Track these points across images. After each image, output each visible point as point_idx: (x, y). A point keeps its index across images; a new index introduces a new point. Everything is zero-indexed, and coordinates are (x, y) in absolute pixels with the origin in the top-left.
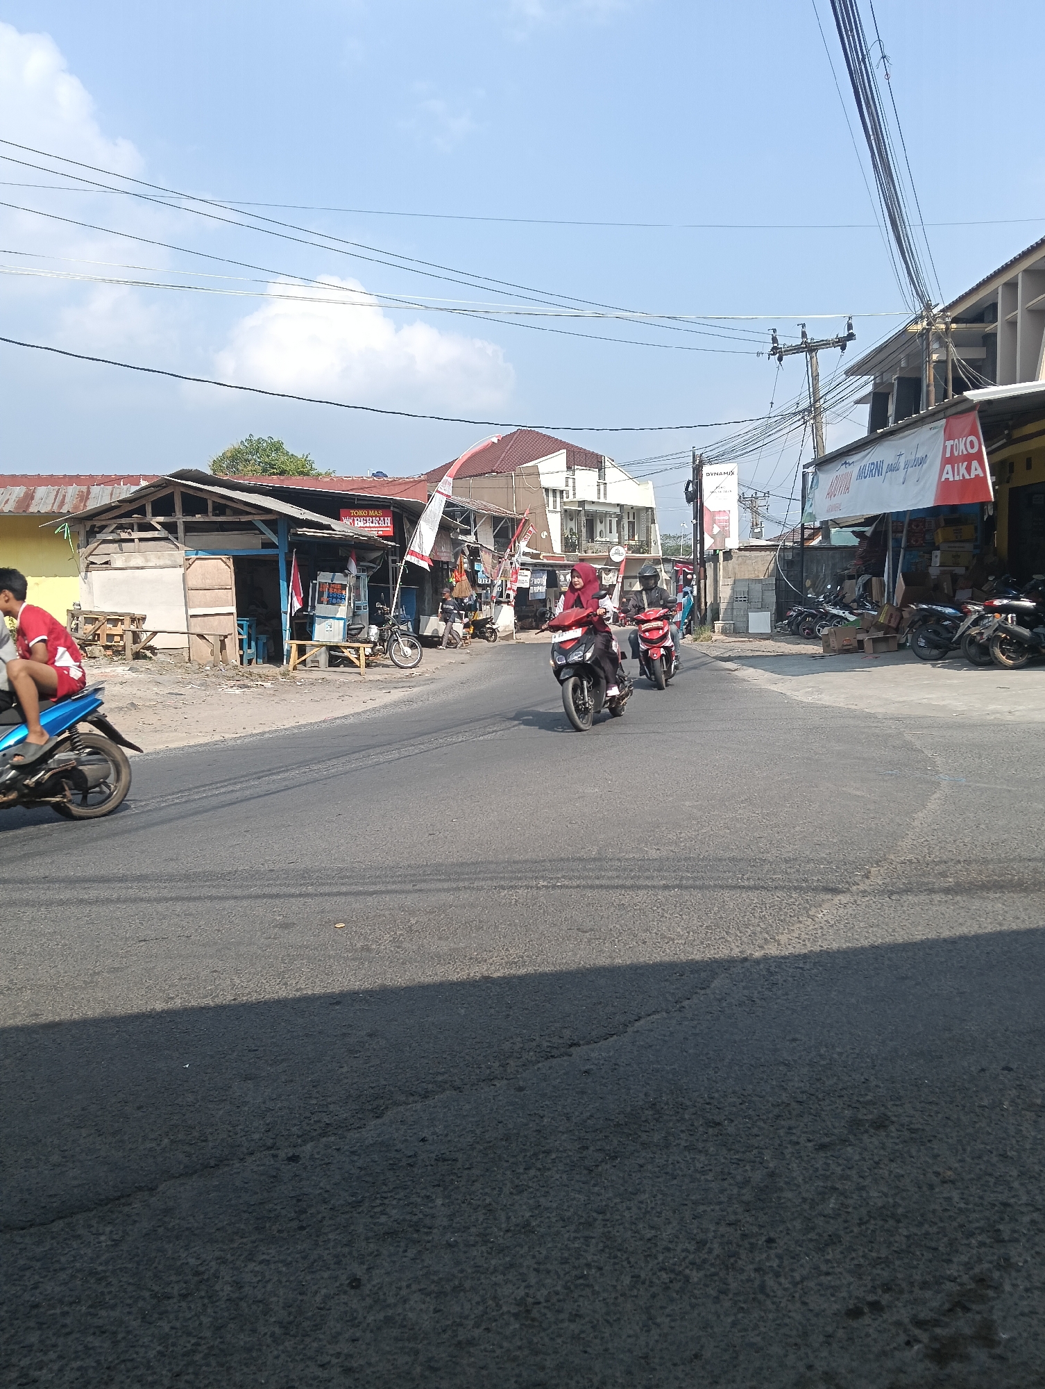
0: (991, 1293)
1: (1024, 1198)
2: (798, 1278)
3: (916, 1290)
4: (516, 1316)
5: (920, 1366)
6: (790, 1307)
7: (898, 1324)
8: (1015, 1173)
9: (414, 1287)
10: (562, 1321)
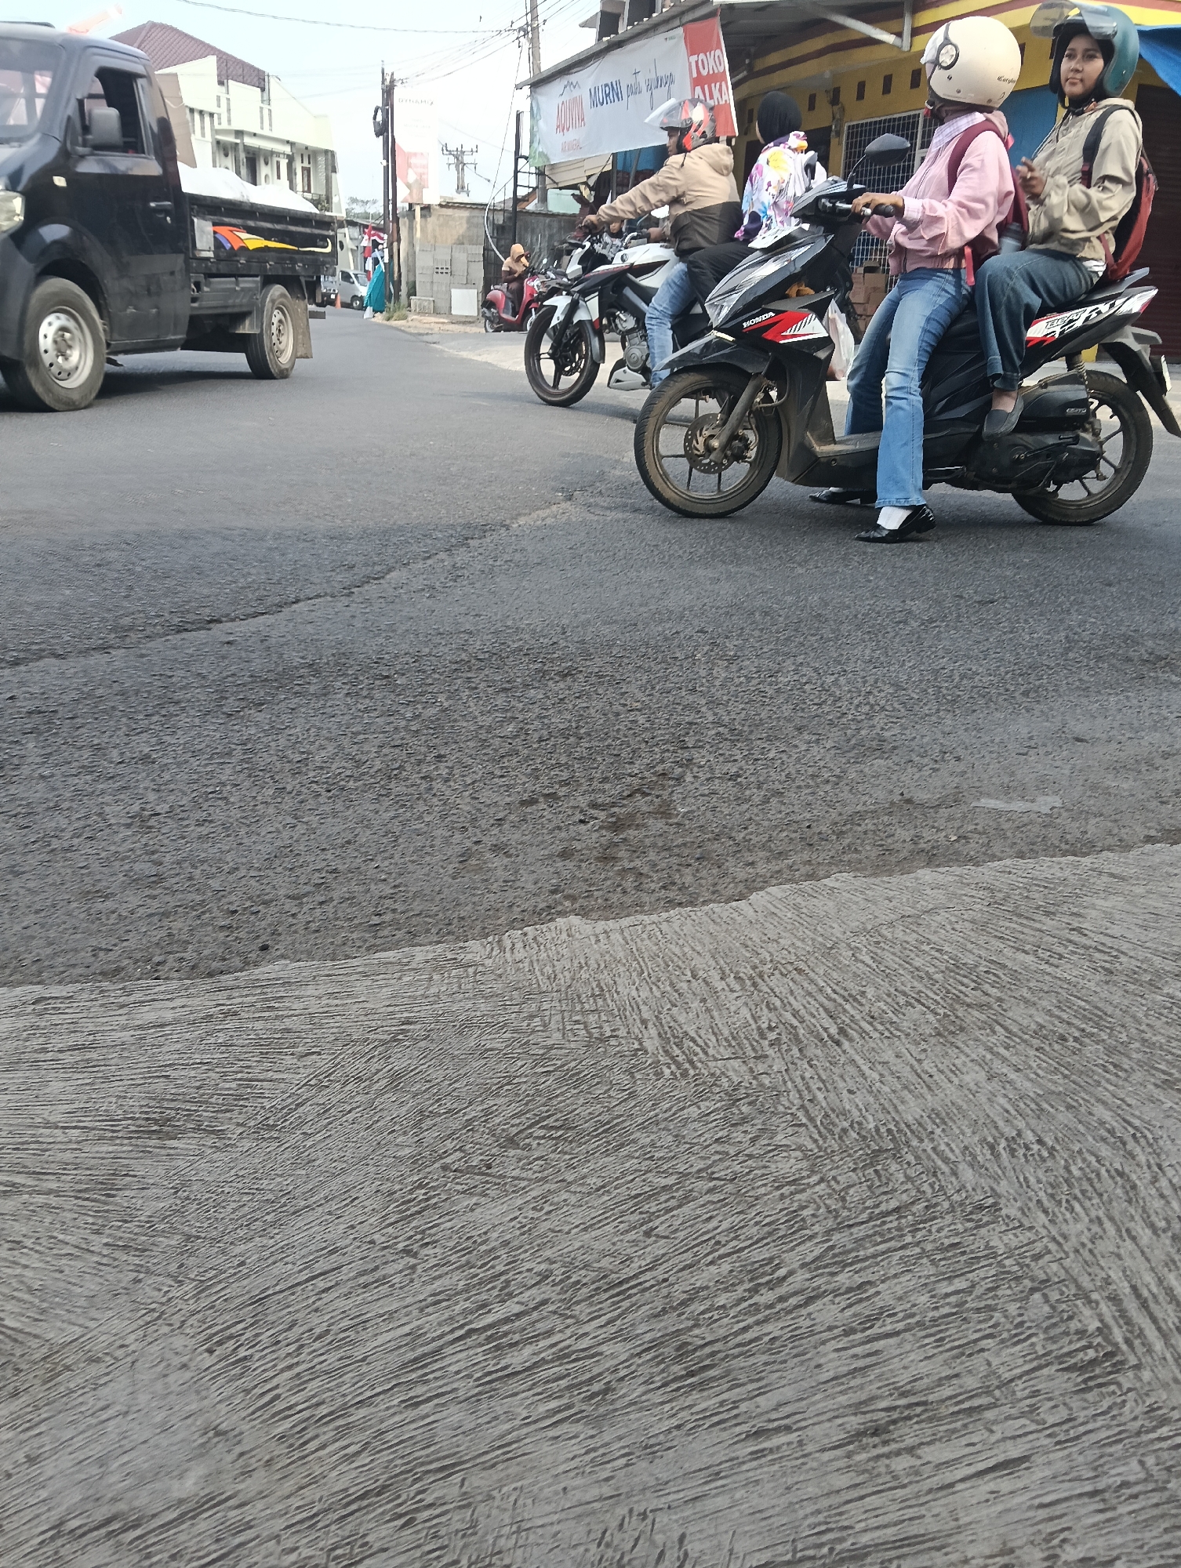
0: (672, 783)
2: (469, 781)
3: (596, 785)
7: (574, 807)
10: (188, 826)
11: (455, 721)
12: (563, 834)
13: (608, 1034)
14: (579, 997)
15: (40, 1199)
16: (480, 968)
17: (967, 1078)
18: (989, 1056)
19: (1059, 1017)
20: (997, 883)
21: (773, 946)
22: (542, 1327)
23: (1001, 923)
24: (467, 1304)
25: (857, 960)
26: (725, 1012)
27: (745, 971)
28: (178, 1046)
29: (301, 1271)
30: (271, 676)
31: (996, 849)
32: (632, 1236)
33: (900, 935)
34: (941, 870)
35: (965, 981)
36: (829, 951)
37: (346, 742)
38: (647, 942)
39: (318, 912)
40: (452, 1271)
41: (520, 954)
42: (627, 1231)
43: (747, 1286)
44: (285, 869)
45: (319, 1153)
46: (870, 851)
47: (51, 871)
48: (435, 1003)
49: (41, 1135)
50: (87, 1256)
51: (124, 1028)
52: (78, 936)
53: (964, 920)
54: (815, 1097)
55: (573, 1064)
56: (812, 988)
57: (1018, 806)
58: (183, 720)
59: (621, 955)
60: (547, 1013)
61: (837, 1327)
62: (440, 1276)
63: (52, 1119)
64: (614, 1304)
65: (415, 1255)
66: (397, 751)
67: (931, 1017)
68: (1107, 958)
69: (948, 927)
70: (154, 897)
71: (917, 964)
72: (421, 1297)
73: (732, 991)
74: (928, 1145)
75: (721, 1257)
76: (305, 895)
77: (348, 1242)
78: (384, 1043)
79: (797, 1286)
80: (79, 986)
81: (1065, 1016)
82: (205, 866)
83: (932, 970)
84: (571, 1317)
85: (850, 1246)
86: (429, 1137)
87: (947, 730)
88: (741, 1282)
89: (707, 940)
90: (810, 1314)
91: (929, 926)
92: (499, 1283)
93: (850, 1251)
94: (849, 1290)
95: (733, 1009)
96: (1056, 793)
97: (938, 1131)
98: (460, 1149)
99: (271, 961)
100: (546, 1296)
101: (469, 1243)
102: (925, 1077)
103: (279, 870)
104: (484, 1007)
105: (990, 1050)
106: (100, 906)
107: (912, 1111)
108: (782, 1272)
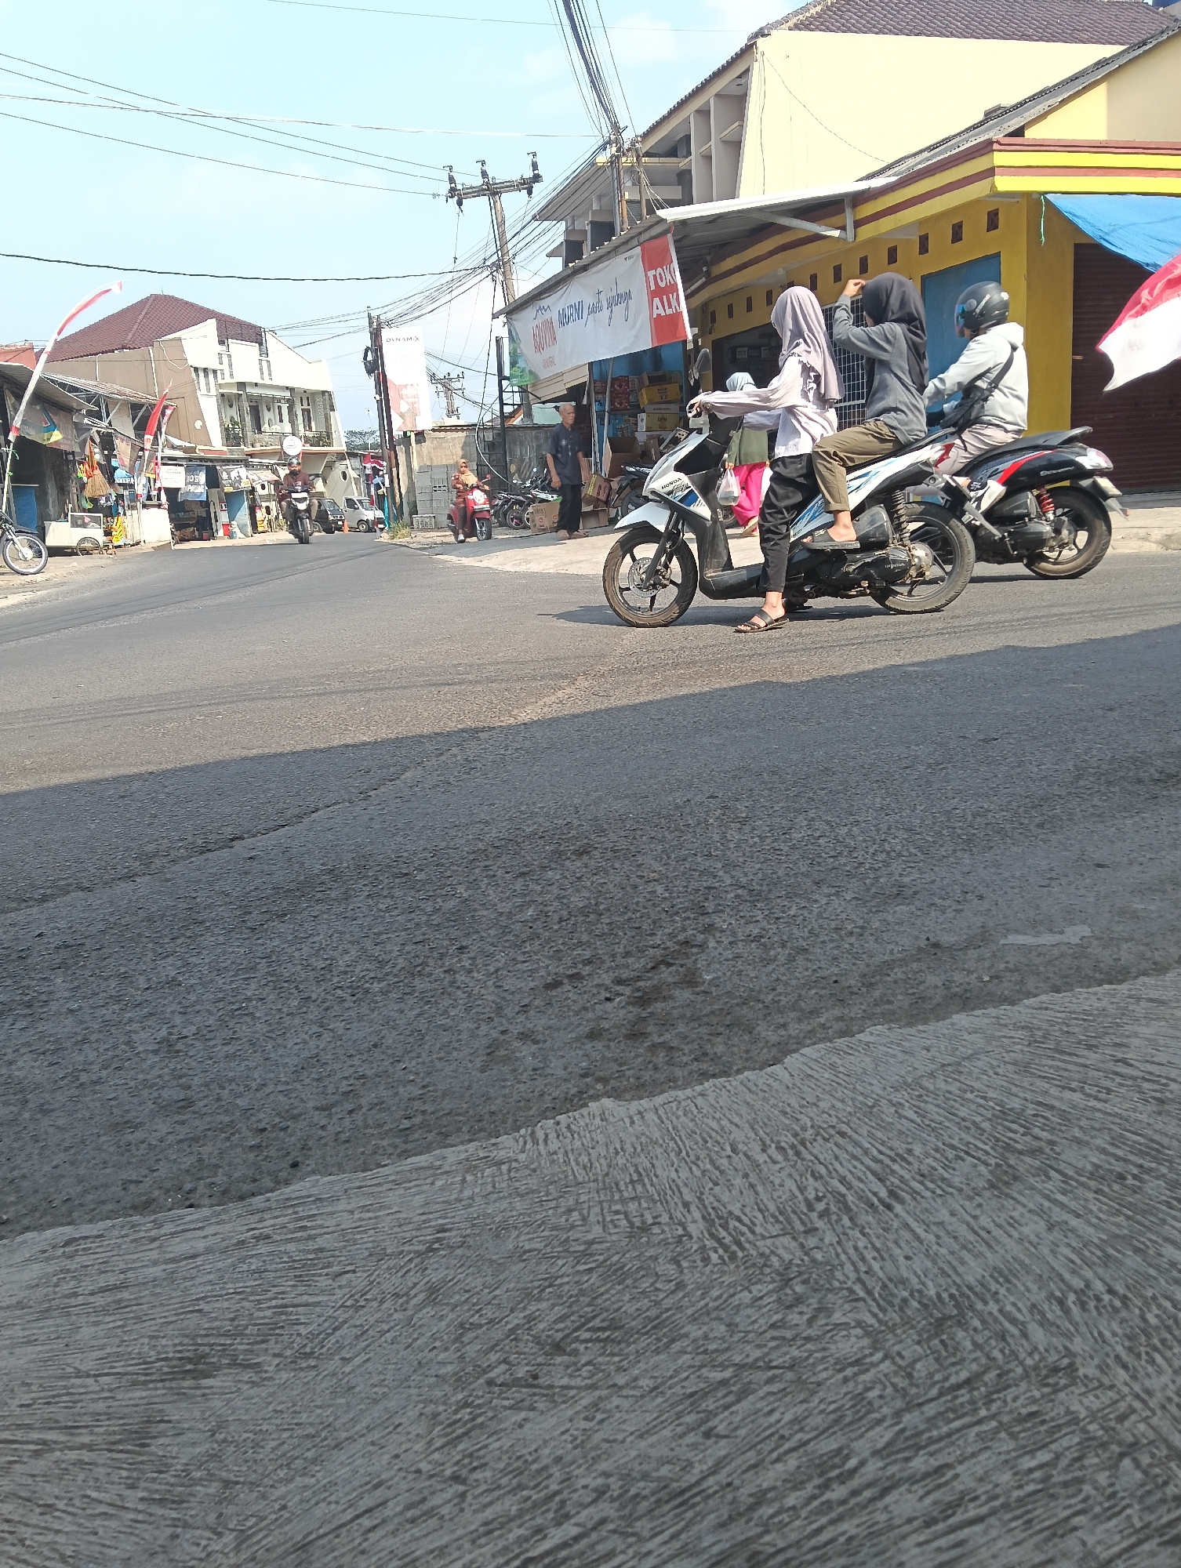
0: (695, 950)
1: (728, 882)
2: (492, 969)
3: (619, 960)
4: (156, 1052)
5: (622, 1013)
6: (483, 991)
7: (599, 986)
8: (720, 865)
9: (22, 1051)
10: (214, 1046)
11: (475, 910)
12: (590, 1015)
13: (650, 1221)
14: (617, 1184)
15: (73, 1455)
16: (514, 1165)
17: (1026, 1230)
18: (1047, 1204)
19: (1114, 1155)
20: (1035, 1021)
21: (812, 1112)
22: (602, 1549)
23: (1044, 1062)
24: (522, 1531)
25: (900, 1116)
26: (768, 1185)
27: (787, 1139)
28: (210, 1277)
29: (344, 1510)
30: (293, 886)
31: (1030, 986)
32: (691, 1438)
33: (942, 1085)
34: (976, 1013)
35: (1014, 1126)
36: (870, 1111)
37: (368, 943)
38: (683, 1119)
39: (347, 1122)
40: (504, 1495)
41: (554, 1145)
42: (685, 1434)
43: (817, 1481)
44: (314, 1080)
45: (360, 1379)
46: (902, 1001)
47: (80, 1105)
48: (470, 1206)
49: (73, 1386)
50: (122, 1513)
51: (155, 1263)
52: (108, 1171)
53: (1006, 1063)
54: (870, 1267)
55: (615, 1258)
56: (857, 1152)
57: (1047, 939)
58: (208, 940)
59: (657, 1135)
60: (585, 1206)
61: (916, 1518)
62: (491, 1503)
63: (83, 1368)
64: (677, 1515)
65: (464, 1482)
66: (420, 947)
67: (982, 1169)
68: (1157, 1087)
69: (991, 1073)
70: (183, 1123)
71: (962, 1114)
72: (472, 1528)
73: (775, 1162)
74: (993, 1307)
75: (786, 1453)
76: (333, 1105)
77: (392, 1473)
78: (419, 1254)
79: (869, 1477)
80: (109, 1223)
81: (1120, 1153)
82: (234, 1086)
83: (978, 1119)
84: (633, 1534)
85: (922, 1427)
86: (471, 1350)
87: (966, 869)
88: (810, 1478)
89: (744, 1110)
90: (886, 1507)
91: (970, 1073)
92: (553, 1505)
93: (922, 1432)
94: (926, 1475)
95: (777, 1182)
96: (1083, 922)
97: (1002, 1291)
98: (505, 1361)
99: (302, 1179)
100: (604, 1514)
101: (519, 1463)
102: (983, 1233)
103: (308, 1081)
104: (520, 1205)
105: (1047, 1197)
106: (130, 1137)
107: (973, 1272)
108: (852, 1463)
